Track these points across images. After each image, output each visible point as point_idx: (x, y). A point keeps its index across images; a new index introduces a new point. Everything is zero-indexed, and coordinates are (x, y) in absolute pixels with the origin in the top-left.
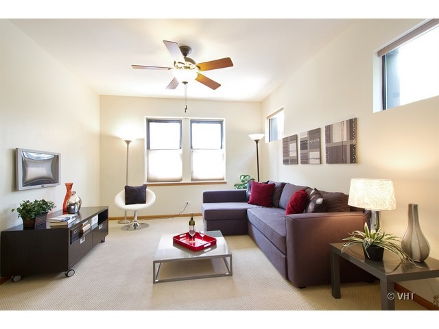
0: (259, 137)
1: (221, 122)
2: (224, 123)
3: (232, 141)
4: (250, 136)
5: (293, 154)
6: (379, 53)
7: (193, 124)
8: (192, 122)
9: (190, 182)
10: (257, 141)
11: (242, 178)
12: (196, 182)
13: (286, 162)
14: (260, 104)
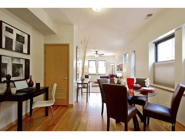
0: (113, 65)
1: (105, 61)
3: (107, 66)
6: (124, 55)
8: (98, 61)
11: (109, 74)
12: (99, 75)
13: (117, 70)
14: (114, 56)
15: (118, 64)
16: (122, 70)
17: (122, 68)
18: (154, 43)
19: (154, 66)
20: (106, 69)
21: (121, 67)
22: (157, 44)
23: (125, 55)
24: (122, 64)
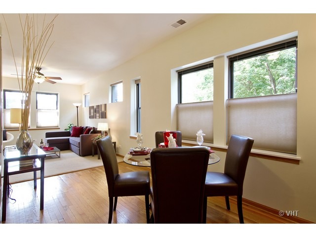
0: (79, 105)
1: (57, 94)
2: (59, 95)
3: (63, 107)
4: (74, 104)
5: (92, 114)
7: (38, 95)
8: (37, 93)
9: (36, 128)
10: (77, 107)
11: (69, 125)
13: (90, 117)
14: (81, 87)
15: (95, 105)
16: (105, 117)
17: (105, 113)
18: (177, 71)
19: (177, 109)
20: (62, 115)
21: (103, 109)
22: (180, 74)
23: (113, 86)
24: (105, 105)
